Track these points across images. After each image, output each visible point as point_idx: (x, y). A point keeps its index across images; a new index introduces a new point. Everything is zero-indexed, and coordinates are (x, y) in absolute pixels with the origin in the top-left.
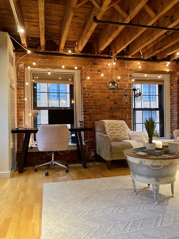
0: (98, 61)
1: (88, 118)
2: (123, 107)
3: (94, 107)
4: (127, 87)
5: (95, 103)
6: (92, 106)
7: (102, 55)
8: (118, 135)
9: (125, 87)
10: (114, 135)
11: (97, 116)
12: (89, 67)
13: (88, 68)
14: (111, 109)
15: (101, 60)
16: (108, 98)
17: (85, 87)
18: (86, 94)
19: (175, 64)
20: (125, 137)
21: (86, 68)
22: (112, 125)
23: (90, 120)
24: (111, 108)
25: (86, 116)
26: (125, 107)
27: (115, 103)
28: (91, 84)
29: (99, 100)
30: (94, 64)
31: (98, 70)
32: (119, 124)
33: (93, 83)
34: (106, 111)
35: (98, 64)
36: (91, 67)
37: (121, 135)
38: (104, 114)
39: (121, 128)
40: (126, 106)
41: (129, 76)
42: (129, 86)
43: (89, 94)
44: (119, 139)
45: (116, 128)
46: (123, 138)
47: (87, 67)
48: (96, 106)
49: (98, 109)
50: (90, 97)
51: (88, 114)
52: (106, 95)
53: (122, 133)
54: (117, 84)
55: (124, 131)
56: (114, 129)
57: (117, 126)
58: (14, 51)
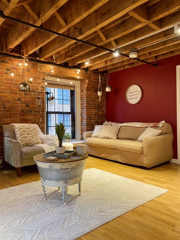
0: (7, 59)
2: (36, 110)
3: (2, 109)
4: (39, 90)
5: (3, 105)
7: (12, 54)
8: (30, 140)
9: (38, 89)
10: (26, 140)
11: (5, 119)
14: (22, 112)
15: (11, 58)
16: (19, 100)
19: (84, 72)
20: (37, 141)
22: (24, 129)
24: (22, 111)
26: (37, 110)
27: (27, 106)
29: (9, 102)
30: (3, 61)
31: (7, 69)
32: (31, 128)
34: (16, 114)
35: (7, 63)
37: (33, 139)
38: (14, 117)
39: (34, 132)
40: (39, 109)
41: (41, 79)
42: (41, 89)
44: (30, 144)
45: (28, 132)
46: (35, 142)
48: (5, 108)
49: (7, 111)
52: (17, 97)
53: (35, 137)
54: (28, 85)
55: (36, 135)
56: (25, 134)
57: (29, 130)
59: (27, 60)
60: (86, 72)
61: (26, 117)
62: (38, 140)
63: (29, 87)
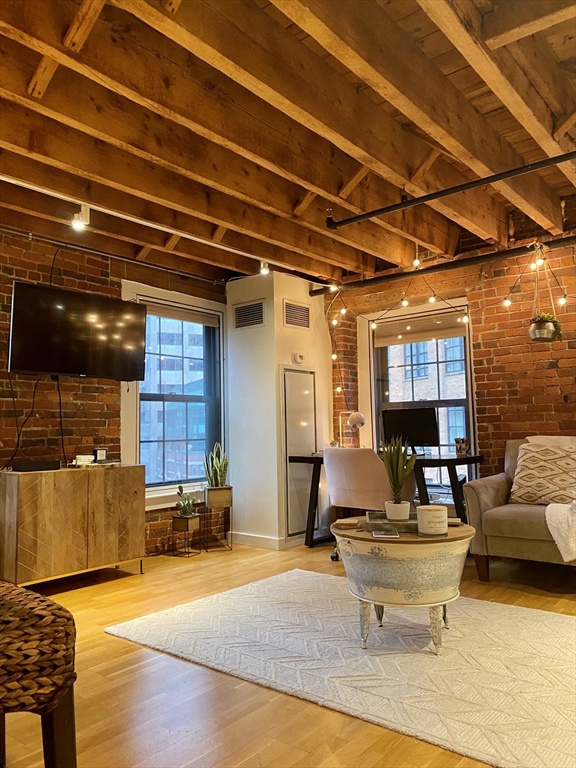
0: (505, 264)
1: (491, 429)
3: (507, 398)
5: (511, 385)
6: (502, 393)
7: (519, 245)
8: (539, 486)
10: (529, 484)
11: (518, 424)
12: (483, 285)
13: (480, 289)
14: (566, 401)
15: (515, 257)
16: (553, 365)
17: (480, 341)
18: (481, 363)
20: (562, 492)
21: (474, 289)
22: (534, 454)
23: (497, 436)
24: (566, 398)
25: (485, 424)
28: (496, 330)
29: (523, 375)
30: (498, 273)
31: (511, 288)
32: (558, 451)
33: (501, 327)
34: (547, 409)
35: (507, 272)
36: (489, 284)
37: (551, 486)
38: (541, 418)
39: (562, 463)
43: (490, 361)
44: (540, 498)
45: (542, 463)
46: (553, 495)
47: (477, 287)
48: (515, 393)
49: (519, 401)
50: (495, 369)
51: (491, 420)
52: (546, 358)
53: (557, 480)
54: (553, 322)
55: (567, 473)
56: (532, 466)
57: (547, 458)
58: (312, 293)
59: (545, 248)
62: (565, 489)
63: (555, 326)
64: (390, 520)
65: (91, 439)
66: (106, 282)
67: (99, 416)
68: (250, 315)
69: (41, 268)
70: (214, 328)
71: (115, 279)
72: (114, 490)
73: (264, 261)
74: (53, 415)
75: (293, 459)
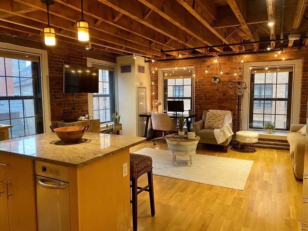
0: (206, 59)
1: (199, 107)
2: (233, 98)
3: (204, 98)
4: (237, 79)
5: (205, 95)
6: (203, 97)
8: (212, 124)
9: (235, 79)
10: (209, 124)
11: (206, 106)
12: (199, 65)
13: (198, 66)
16: (217, 90)
17: (197, 81)
18: (197, 88)
19: (296, 50)
21: (196, 66)
22: (211, 115)
23: (200, 109)
24: (220, 99)
25: (197, 106)
26: (234, 98)
27: (224, 95)
28: (202, 78)
29: (209, 92)
30: (204, 61)
31: (207, 66)
32: (217, 115)
33: (203, 77)
34: (215, 102)
35: (207, 61)
36: (201, 64)
37: (215, 124)
38: (213, 104)
39: (218, 118)
40: (235, 97)
41: (238, 69)
42: (238, 78)
43: (200, 87)
44: (212, 127)
45: (213, 118)
46: (216, 127)
47: (198, 65)
48: (206, 97)
49: (208, 100)
50: (201, 90)
51: (199, 104)
52: (215, 87)
53: (217, 123)
54: (219, 79)
55: (219, 121)
56: (210, 119)
57: (215, 117)
58: (146, 61)
59: (218, 57)
60: (299, 49)
61: (223, 105)
62: (219, 125)
63: (219, 80)
64: (180, 136)
65: (81, 111)
66: (82, 59)
67: (82, 103)
68: (126, 69)
69: (65, 56)
70: (112, 72)
71: (85, 58)
72: (93, 127)
73: (134, 54)
74: (70, 104)
75: (140, 116)
